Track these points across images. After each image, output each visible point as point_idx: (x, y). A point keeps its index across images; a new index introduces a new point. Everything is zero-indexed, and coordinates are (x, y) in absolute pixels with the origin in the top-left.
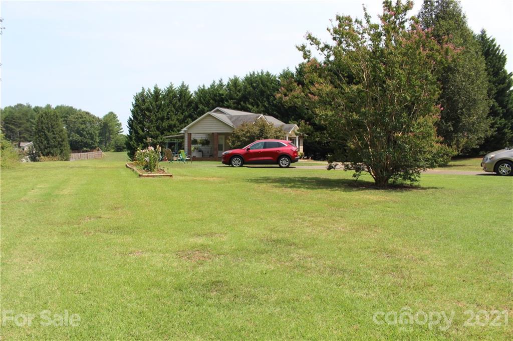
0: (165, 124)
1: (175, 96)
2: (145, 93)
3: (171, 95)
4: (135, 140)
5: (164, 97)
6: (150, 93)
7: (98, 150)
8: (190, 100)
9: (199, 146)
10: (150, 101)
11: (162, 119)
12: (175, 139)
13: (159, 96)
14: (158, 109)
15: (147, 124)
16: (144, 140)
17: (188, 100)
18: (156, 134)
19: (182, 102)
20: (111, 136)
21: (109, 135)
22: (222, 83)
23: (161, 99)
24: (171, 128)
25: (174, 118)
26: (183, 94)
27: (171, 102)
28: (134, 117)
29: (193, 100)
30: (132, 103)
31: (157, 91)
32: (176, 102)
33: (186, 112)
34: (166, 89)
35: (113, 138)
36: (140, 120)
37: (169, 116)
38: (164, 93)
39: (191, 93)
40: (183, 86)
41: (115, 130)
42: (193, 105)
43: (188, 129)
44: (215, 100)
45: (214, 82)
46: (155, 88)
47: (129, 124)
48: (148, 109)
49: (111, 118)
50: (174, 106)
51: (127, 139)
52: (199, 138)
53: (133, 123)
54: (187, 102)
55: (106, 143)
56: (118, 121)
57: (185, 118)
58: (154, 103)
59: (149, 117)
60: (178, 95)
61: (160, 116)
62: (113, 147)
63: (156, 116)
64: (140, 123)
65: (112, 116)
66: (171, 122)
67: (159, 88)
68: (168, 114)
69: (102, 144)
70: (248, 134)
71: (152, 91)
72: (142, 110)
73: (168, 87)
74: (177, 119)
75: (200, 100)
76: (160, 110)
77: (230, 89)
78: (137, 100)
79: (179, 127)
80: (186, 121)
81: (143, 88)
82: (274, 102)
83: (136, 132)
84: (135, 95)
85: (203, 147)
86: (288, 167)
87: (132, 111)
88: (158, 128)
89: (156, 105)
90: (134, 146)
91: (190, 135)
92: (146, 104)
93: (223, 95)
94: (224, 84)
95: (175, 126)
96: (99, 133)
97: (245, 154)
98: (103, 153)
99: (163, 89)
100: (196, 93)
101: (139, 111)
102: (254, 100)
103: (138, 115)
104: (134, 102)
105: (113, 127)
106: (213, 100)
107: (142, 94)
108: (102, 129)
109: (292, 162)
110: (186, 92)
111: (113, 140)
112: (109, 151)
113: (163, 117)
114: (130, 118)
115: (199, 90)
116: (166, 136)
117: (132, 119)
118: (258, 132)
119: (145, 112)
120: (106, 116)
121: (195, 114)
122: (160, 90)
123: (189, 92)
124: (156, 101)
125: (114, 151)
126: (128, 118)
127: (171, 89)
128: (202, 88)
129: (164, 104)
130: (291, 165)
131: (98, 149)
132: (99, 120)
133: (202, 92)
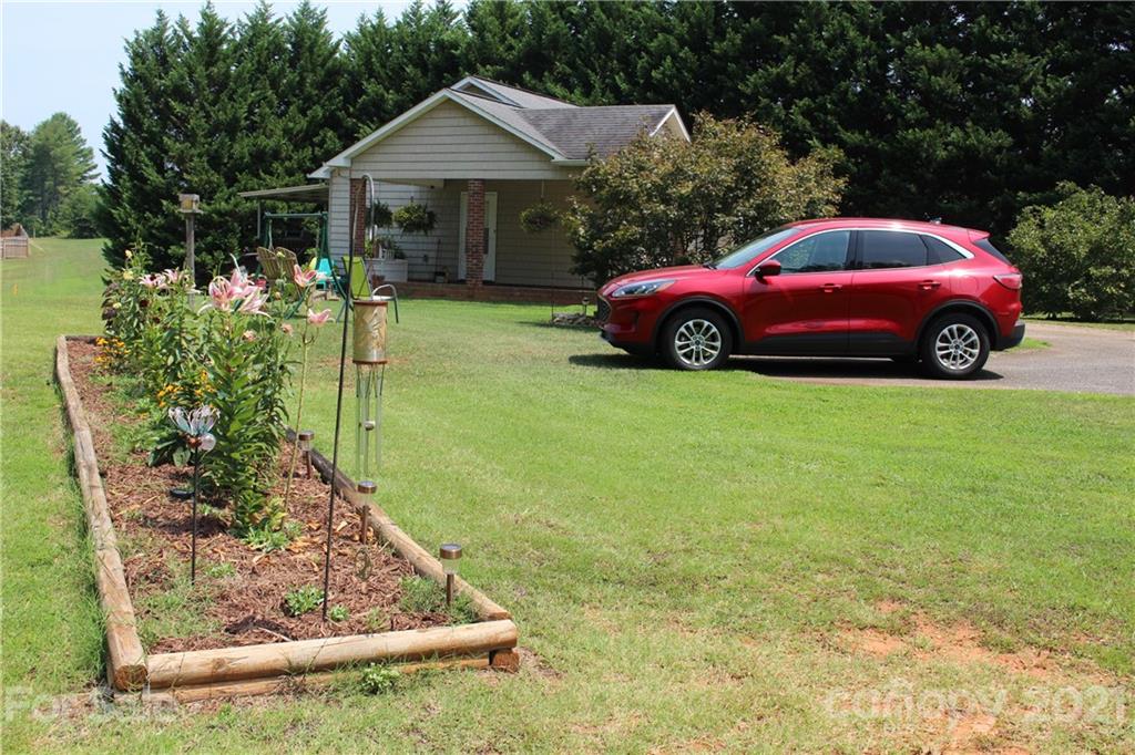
0: (242, 147)
1: (277, 49)
2: (169, 33)
3: (263, 42)
4: (131, 202)
5: (238, 47)
6: (185, 31)
7: (18, 234)
8: (330, 64)
9: (394, 232)
10: (185, 63)
11: (232, 128)
12: (279, 204)
13: (221, 43)
14: (218, 93)
15: (174, 145)
16: (165, 203)
17: (323, 65)
18: (209, 182)
19: (304, 70)
20: (61, 188)
21: (55, 185)
22: (446, 6)
23: (227, 56)
24: (261, 162)
25: (276, 125)
26: (308, 43)
27: (261, 69)
28: (127, 117)
29: (341, 64)
30: (121, 66)
31: (211, 28)
32: (282, 71)
33: (318, 108)
34: (245, 21)
35: (67, 195)
36: (149, 131)
37: (256, 119)
38: (238, 38)
39: (334, 40)
40: (306, 11)
41: (74, 171)
42: (343, 81)
43: (353, 159)
44: (421, 64)
46: (205, 15)
47: (110, 143)
48: (179, 93)
49: (59, 131)
50: (274, 84)
51: (100, 200)
52: (396, 199)
53: (122, 140)
54: (321, 72)
55: (45, 209)
56: (83, 142)
57: (315, 127)
58: (200, 69)
59: (184, 119)
60: (289, 46)
61: (222, 116)
62: (65, 222)
63: (208, 116)
64: (148, 141)
65: (62, 127)
66: (263, 142)
67: (220, 17)
68: (250, 112)
69: (32, 213)
70: (686, 189)
71: (193, 27)
72: (156, 96)
73: (252, 12)
74: (286, 131)
75: (368, 63)
76: (224, 96)
77: (479, 29)
78: (137, 56)
79: (290, 159)
80: (316, 140)
81: (160, 13)
82: (653, 73)
83: (136, 175)
84: (132, 40)
85: (405, 238)
86: (977, 373)
87: (120, 99)
88: (215, 161)
89: (208, 76)
90: (126, 224)
91: (358, 186)
92: (173, 73)
93: (455, 45)
94: (454, 9)
95: (276, 155)
96: (24, 180)
97: (747, 300)
98: (32, 242)
99: (232, 21)
100: (351, 40)
101: (146, 99)
102: (571, 64)
103: (144, 112)
104: (127, 65)
105: (68, 161)
106: (416, 66)
107: (156, 37)
108: (32, 165)
109: (994, 348)
110: (318, 35)
111: (67, 200)
112: (53, 234)
113: (236, 120)
114: (115, 126)
115: (362, 29)
116: (246, 190)
117: (122, 126)
118: (728, 179)
119: (167, 103)
120: (45, 125)
121: (349, 115)
122: (224, 24)
123: (328, 36)
124: (208, 65)
125: (69, 237)
126: (107, 123)
127: (265, 20)
128: (375, 22)
129: (239, 75)
130: (994, 362)
131: (19, 230)
132: (18, 137)
133: (374, 38)
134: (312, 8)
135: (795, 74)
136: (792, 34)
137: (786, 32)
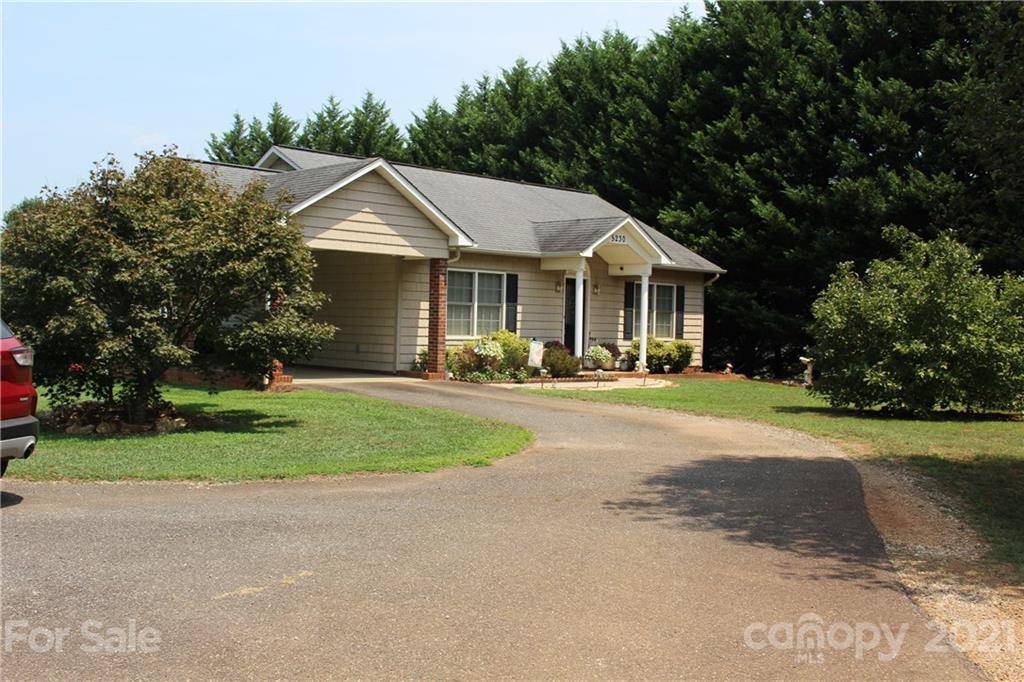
2: (247, 135)
6: (257, 132)
31: (276, 127)
40: (368, 106)
45: (465, 88)
73: (322, 112)
127: (332, 118)
134: (374, 102)
135: (745, 127)
136: (744, 84)
137: (738, 81)
